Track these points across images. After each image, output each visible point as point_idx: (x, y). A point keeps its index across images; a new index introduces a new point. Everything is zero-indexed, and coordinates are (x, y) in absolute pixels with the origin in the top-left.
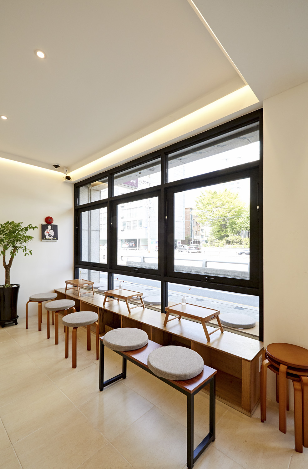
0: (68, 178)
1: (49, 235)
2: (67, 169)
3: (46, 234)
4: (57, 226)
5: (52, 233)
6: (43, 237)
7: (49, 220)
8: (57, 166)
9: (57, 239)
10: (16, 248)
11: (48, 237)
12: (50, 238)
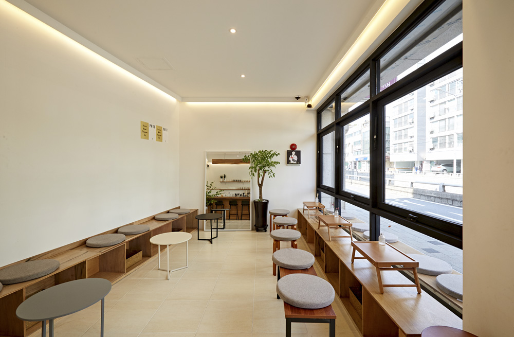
0: (309, 106)
1: (293, 160)
2: (308, 98)
3: (290, 159)
4: (300, 151)
5: (296, 158)
6: (288, 162)
7: (293, 147)
8: (298, 98)
9: (300, 163)
10: (265, 172)
11: (292, 162)
12: (293, 162)
